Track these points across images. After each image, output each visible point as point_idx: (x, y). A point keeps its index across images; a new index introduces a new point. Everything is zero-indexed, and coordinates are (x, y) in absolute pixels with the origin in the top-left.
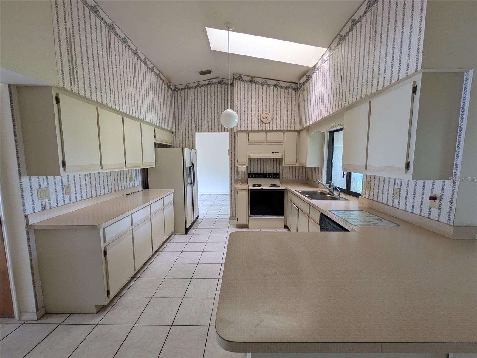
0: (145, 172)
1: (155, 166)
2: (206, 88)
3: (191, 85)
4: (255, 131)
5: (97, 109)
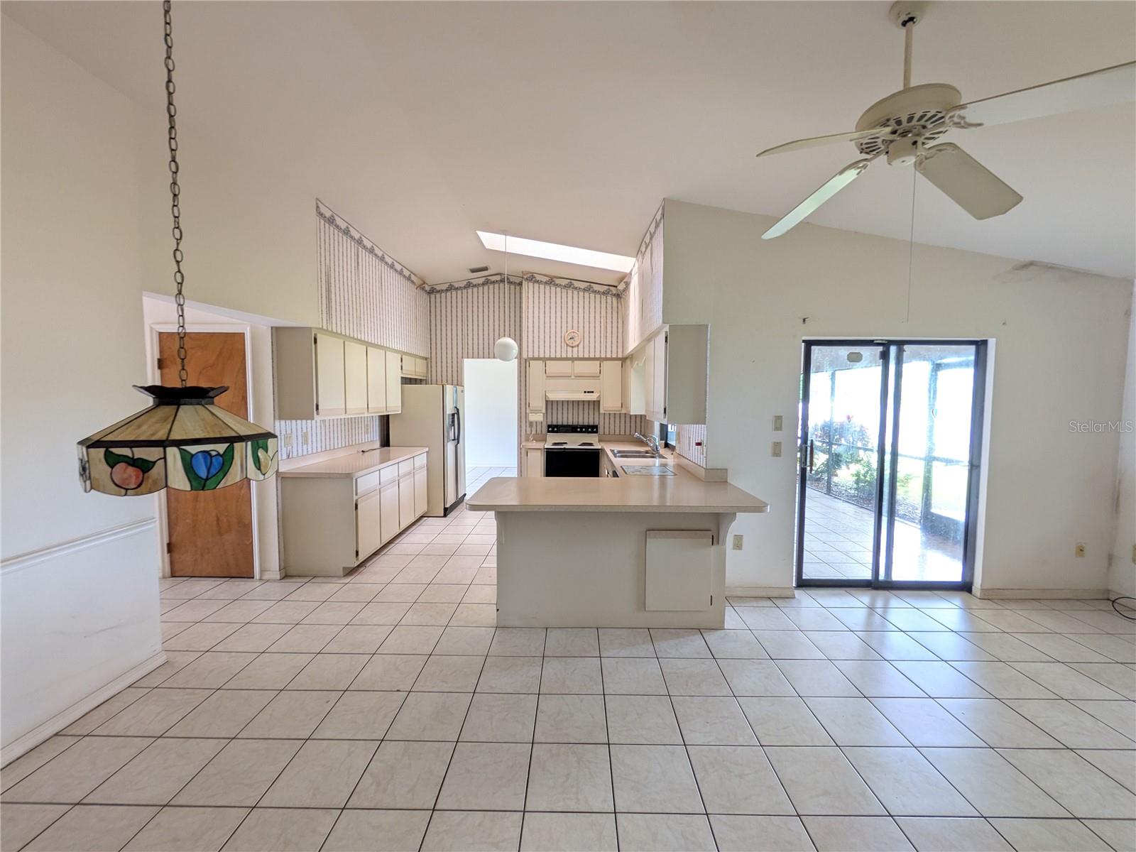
0: (385, 421)
1: (400, 412)
2: (481, 289)
3: (456, 285)
4: (556, 359)
5: (344, 342)
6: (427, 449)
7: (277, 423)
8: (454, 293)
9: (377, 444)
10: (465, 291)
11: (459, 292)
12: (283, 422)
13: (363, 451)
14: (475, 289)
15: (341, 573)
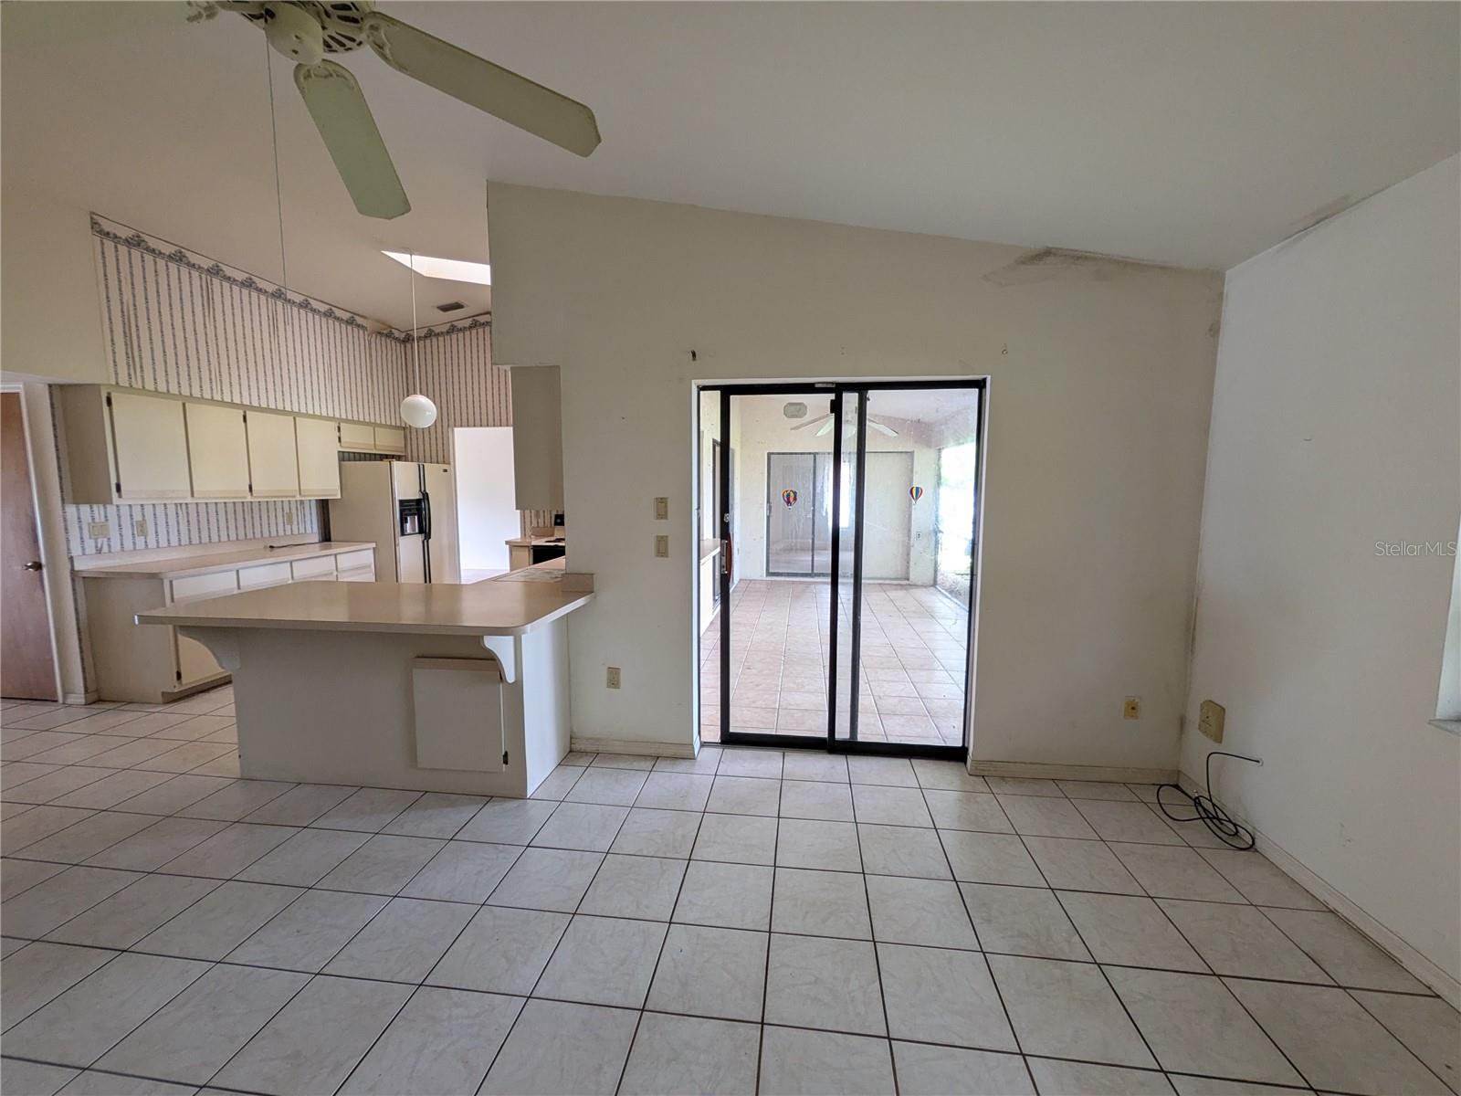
0: (324, 505)
1: (339, 497)
2: (467, 333)
3: (437, 330)
5: (184, 405)
6: (374, 545)
7: (71, 510)
8: (434, 340)
9: (316, 538)
10: (448, 338)
11: (441, 339)
12: (85, 509)
13: (271, 547)
14: (461, 335)
15: (160, 699)
